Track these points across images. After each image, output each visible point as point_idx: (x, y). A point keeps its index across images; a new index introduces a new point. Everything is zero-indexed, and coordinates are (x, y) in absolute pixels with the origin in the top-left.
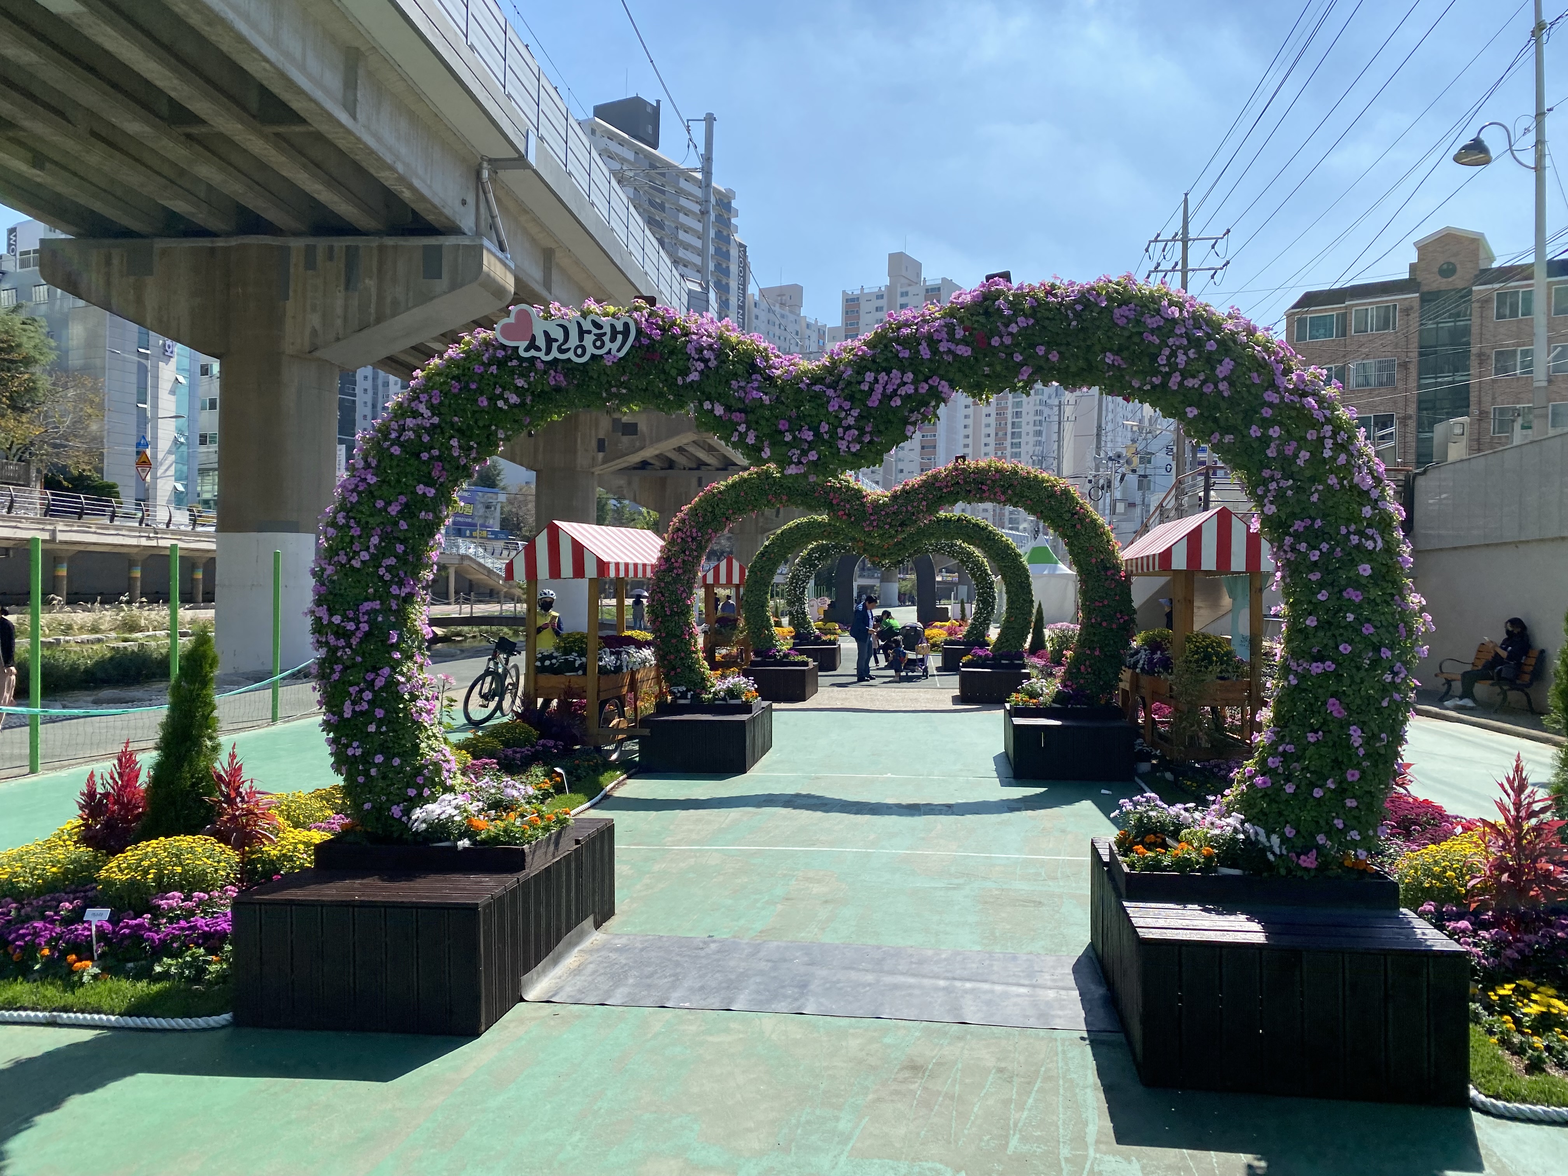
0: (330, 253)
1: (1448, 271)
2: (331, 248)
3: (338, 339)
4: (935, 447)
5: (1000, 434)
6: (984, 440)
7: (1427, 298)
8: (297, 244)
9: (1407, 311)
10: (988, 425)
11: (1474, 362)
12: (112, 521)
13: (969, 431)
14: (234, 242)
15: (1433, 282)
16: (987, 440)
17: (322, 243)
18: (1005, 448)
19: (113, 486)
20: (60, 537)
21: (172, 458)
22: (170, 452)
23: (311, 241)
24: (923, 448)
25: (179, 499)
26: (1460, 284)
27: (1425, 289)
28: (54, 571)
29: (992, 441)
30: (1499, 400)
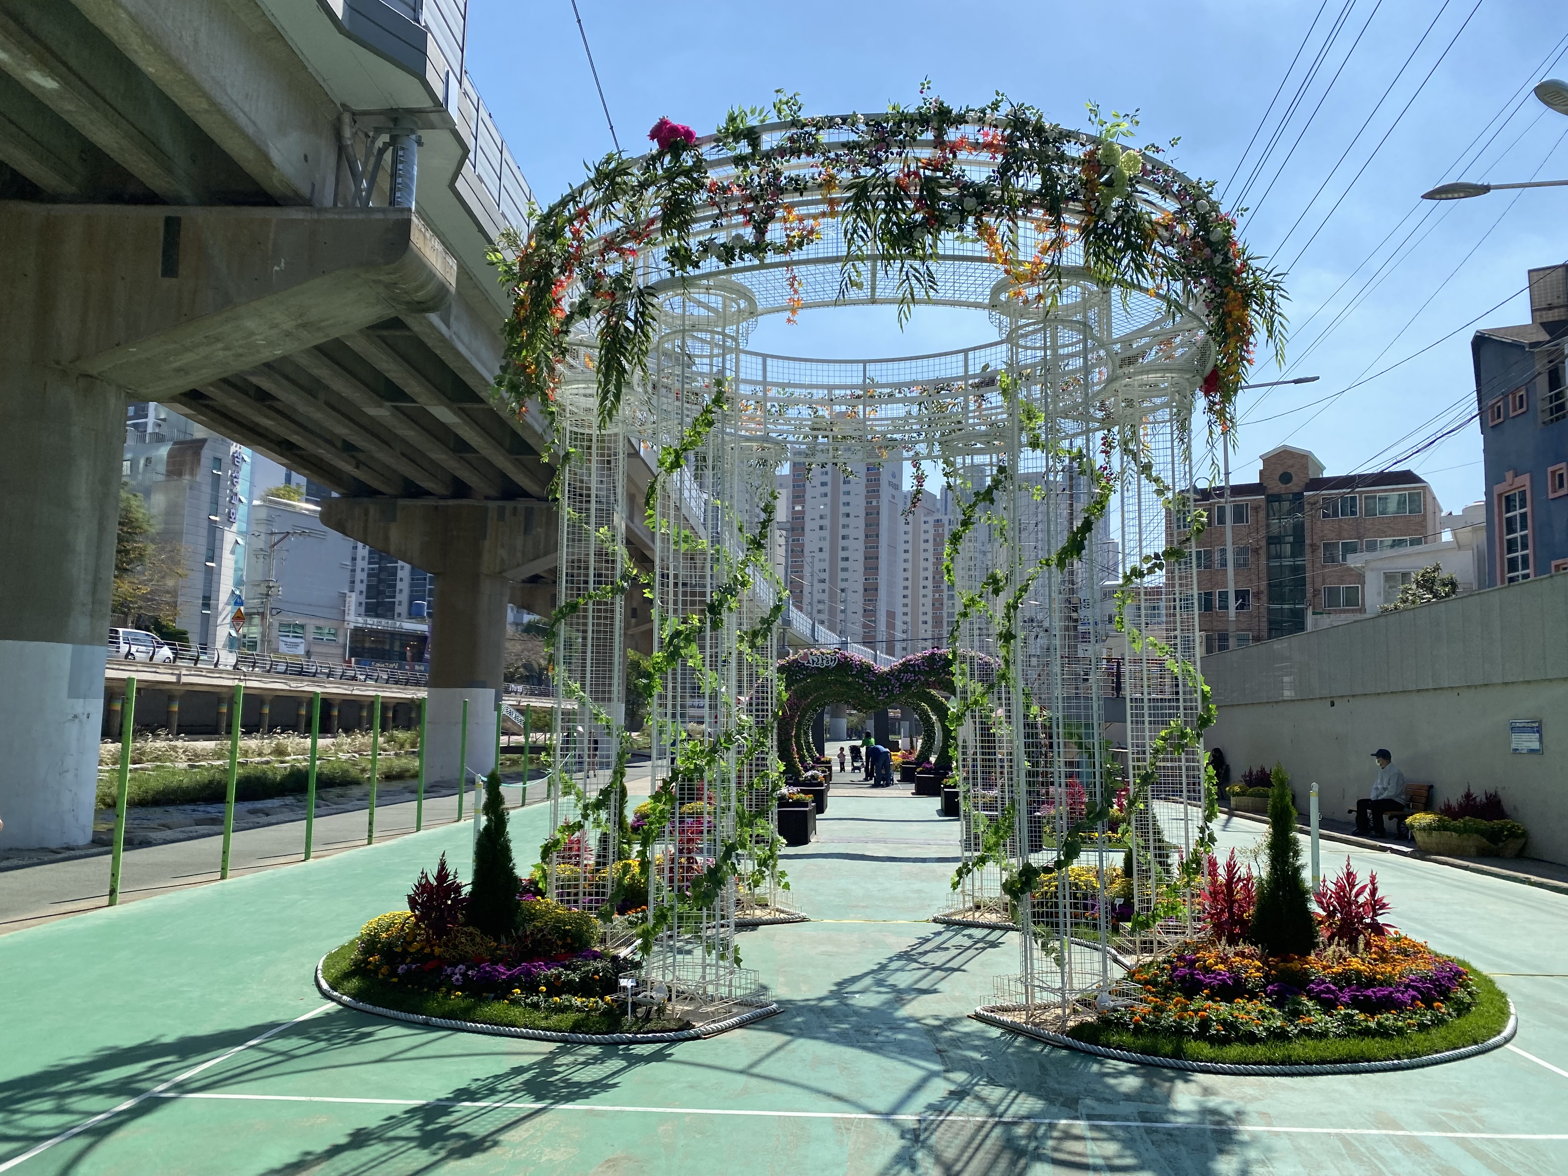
0: (515, 511)
1: (1286, 478)
2: (515, 509)
3: (518, 565)
4: (876, 589)
5: (937, 577)
6: (923, 583)
7: (1273, 498)
8: (492, 505)
9: (1256, 509)
10: (926, 569)
11: (1308, 549)
12: (196, 664)
13: (909, 574)
14: (451, 502)
15: (1276, 487)
16: (926, 583)
17: (509, 505)
18: (942, 591)
19: (185, 633)
20: (184, 679)
21: (229, 608)
22: (228, 604)
23: (500, 503)
24: (865, 590)
25: (232, 643)
26: (1296, 490)
27: (1270, 492)
28: (168, 707)
29: (930, 583)
30: (1327, 581)
